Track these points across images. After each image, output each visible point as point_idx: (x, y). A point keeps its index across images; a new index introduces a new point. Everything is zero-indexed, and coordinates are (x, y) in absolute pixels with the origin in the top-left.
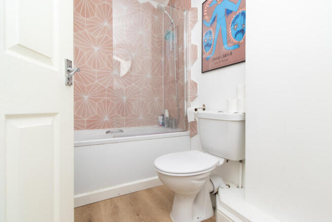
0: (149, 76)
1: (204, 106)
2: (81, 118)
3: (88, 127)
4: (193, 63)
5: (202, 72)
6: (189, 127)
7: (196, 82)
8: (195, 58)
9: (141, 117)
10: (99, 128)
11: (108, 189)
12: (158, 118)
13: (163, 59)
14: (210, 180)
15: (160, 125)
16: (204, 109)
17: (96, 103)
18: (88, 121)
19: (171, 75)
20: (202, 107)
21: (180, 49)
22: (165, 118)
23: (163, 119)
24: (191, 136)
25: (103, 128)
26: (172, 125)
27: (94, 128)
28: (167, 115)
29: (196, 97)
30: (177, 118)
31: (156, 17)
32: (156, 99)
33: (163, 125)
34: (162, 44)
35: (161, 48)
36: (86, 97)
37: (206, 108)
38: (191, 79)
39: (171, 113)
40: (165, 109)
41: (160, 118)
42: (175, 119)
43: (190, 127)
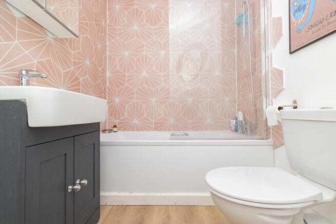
0: (217, 73)
1: (295, 102)
2: (148, 120)
3: (156, 129)
4: (275, 44)
5: (291, 53)
6: (271, 134)
7: (281, 69)
8: (279, 36)
9: (209, 121)
10: (165, 130)
11: (163, 194)
12: (230, 123)
13: (236, 51)
14: (304, 221)
15: (232, 131)
16: (295, 107)
17: (163, 106)
18: (156, 123)
19: (245, 67)
20: (291, 103)
21: (256, 32)
22: (238, 122)
23: (237, 123)
24: (275, 146)
25: (169, 130)
26: (246, 130)
27: (160, 130)
28: (241, 118)
29: (281, 91)
30: (253, 122)
31: (226, 4)
32: (227, 99)
33: (236, 130)
34: (234, 34)
35: (234, 38)
36: (154, 100)
37: (298, 105)
38: (273, 66)
39: (246, 116)
40: (239, 110)
41: (233, 122)
42: (251, 124)
43: (273, 133)
